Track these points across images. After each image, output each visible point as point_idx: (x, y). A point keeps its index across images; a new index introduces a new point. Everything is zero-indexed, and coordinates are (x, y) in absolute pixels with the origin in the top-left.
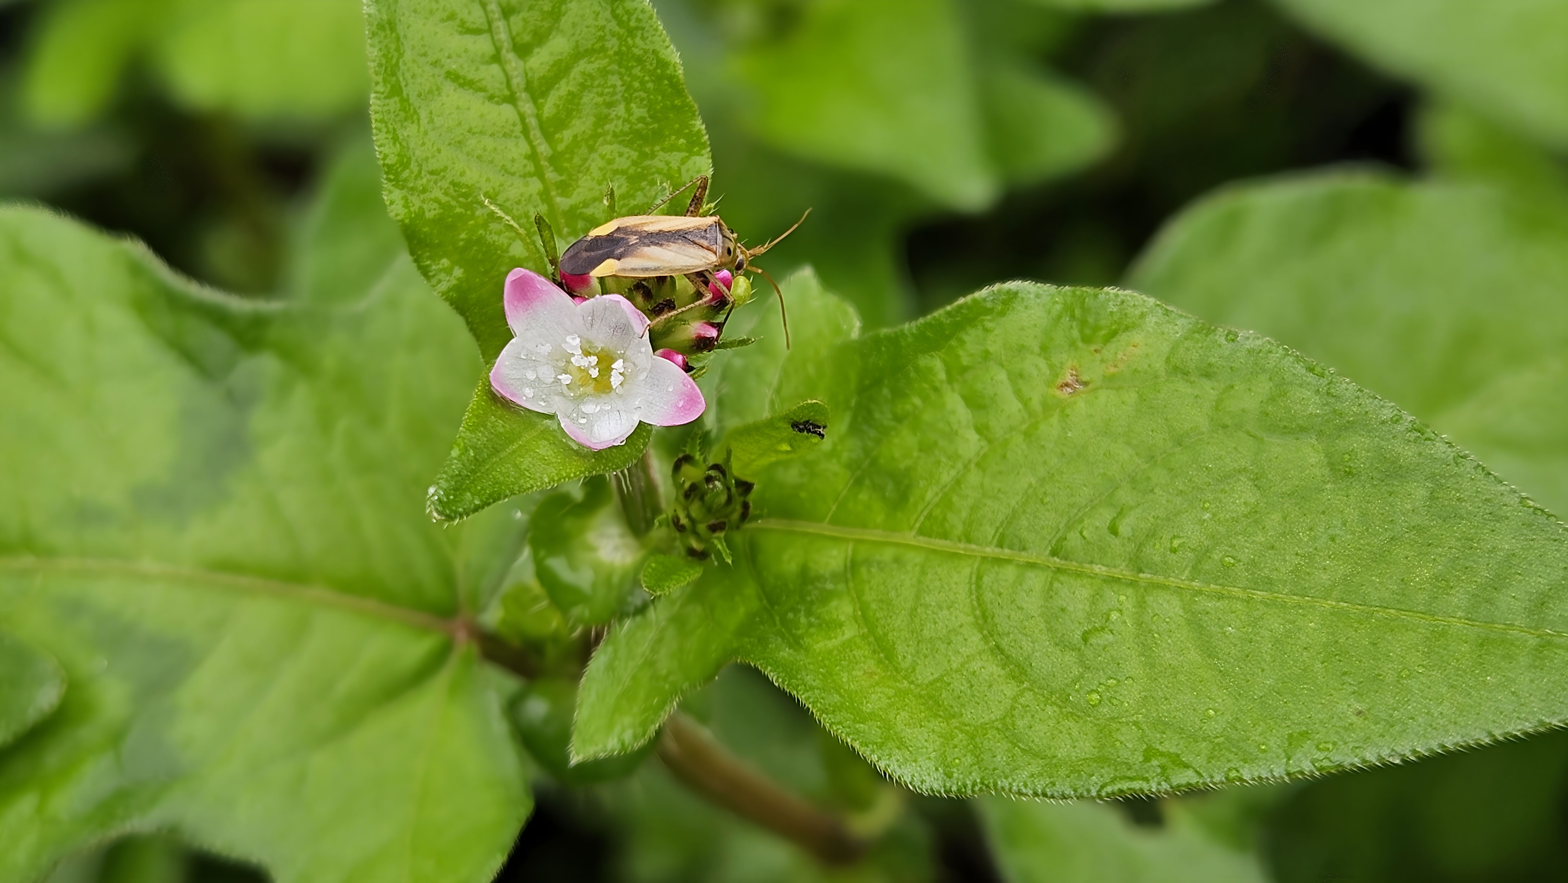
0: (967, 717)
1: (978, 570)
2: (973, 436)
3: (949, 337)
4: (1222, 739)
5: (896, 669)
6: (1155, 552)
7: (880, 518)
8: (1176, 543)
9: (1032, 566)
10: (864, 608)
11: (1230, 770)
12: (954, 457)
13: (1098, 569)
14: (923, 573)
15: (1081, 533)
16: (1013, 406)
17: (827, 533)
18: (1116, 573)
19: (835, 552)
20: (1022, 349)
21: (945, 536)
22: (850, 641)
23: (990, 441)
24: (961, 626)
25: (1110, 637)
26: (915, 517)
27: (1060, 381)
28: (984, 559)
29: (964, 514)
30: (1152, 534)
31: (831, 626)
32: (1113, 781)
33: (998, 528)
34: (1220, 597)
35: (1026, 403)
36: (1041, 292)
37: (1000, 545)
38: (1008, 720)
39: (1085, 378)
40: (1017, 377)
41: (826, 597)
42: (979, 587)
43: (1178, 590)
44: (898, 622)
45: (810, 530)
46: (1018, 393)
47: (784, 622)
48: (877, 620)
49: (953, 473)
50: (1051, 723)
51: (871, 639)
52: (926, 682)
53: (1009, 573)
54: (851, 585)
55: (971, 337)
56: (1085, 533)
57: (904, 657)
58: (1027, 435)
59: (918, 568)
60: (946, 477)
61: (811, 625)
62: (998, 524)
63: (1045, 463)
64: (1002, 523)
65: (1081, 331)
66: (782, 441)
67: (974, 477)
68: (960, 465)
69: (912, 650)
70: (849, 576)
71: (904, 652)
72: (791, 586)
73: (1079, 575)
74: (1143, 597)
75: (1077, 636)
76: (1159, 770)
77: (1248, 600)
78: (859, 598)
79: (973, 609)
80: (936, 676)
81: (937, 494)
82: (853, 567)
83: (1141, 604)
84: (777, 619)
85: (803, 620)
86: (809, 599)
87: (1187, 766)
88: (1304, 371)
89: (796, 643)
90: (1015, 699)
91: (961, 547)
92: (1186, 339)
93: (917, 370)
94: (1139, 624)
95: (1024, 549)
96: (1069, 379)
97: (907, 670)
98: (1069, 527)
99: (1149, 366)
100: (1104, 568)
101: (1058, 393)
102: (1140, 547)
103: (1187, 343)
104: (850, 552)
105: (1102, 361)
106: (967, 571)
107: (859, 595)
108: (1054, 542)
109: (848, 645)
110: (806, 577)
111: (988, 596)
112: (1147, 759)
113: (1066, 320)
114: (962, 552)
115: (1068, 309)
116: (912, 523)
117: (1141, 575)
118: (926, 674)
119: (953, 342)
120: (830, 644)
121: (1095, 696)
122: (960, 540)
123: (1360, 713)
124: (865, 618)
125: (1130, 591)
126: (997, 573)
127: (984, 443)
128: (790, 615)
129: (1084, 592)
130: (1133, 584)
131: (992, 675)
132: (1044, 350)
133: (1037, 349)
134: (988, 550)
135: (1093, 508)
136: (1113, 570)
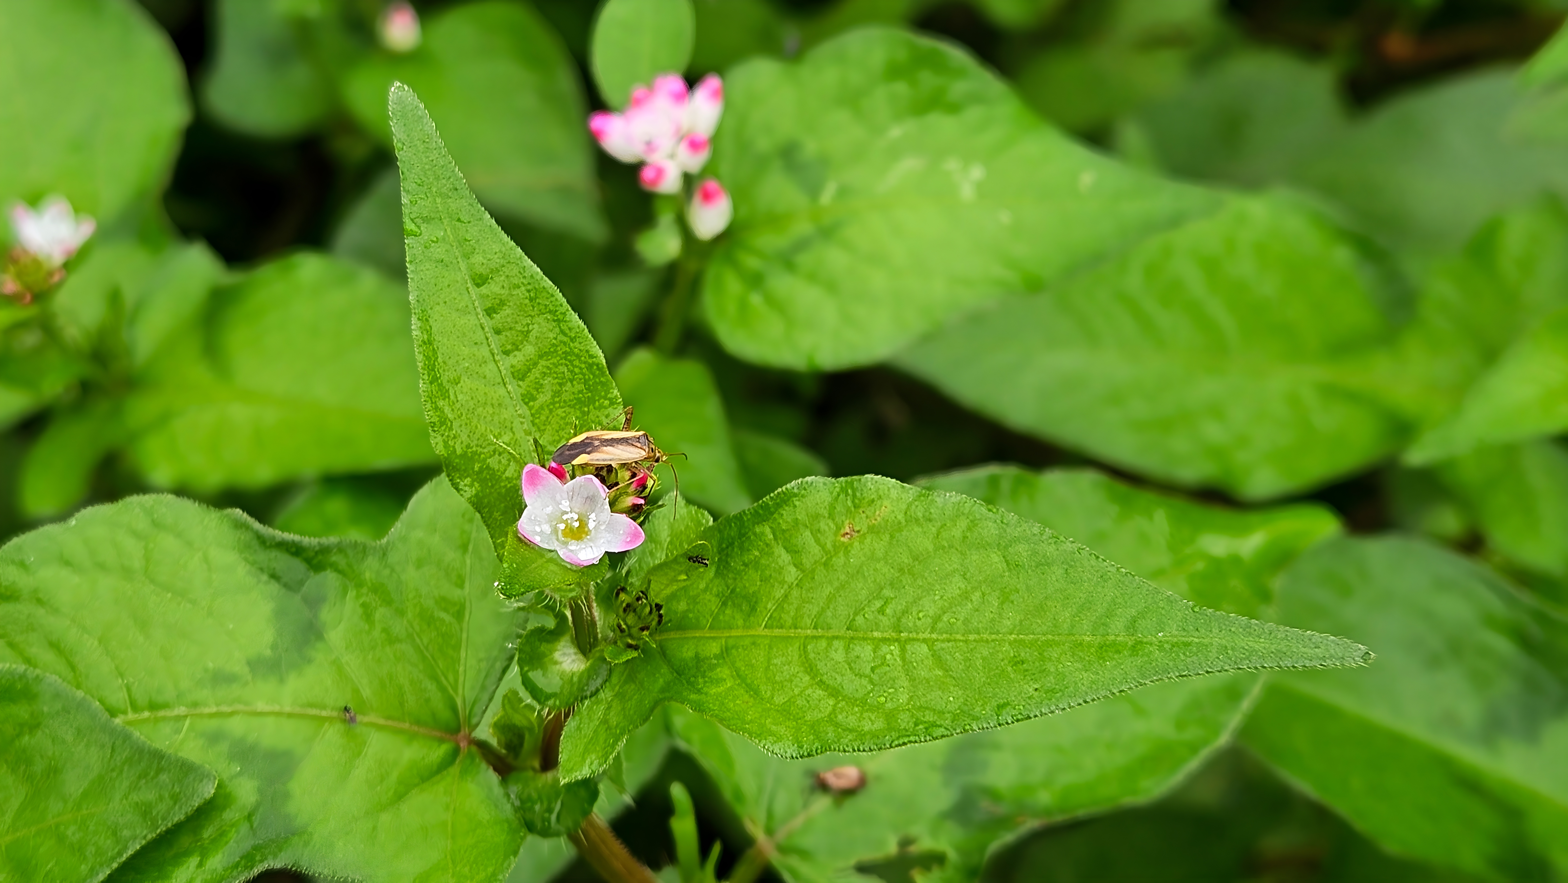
0: (808, 718)
1: (804, 643)
2: (793, 570)
3: (772, 514)
4: (958, 711)
5: (762, 699)
6: (909, 621)
7: (740, 622)
8: (921, 615)
9: (837, 638)
10: (737, 671)
11: (965, 725)
12: (782, 583)
13: (876, 634)
14: (770, 647)
15: (864, 615)
16: (815, 550)
17: (708, 635)
18: (886, 635)
19: (714, 644)
20: (817, 517)
21: (782, 627)
22: (731, 687)
23: (803, 571)
24: (798, 672)
25: (888, 668)
26: (762, 618)
27: (842, 532)
28: (806, 637)
29: (792, 614)
30: (905, 612)
31: (719, 681)
32: (898, 738)
33: (813, 620)
34: (949, 641)
35: (823, 547)
36: (827, 482)
37: (815, 628)
38: (832, 716)
39: (857, 529)
40: (816, 533)
41: (712, 668)
42: (805, 651)
43: (924, 641)
44: (759, 675)
45: (697, 635)
46: (817, 541)
47: (688, 682)
48: (746, 675)
49: (782, 591)
50: (858, 715)
51: (744, 685)
52: (781, 703)
53: (823, 643)
54: (727, 660)
55: (786, 513)
56: (866, 616)
57: (766, 692)
58: (825, 564)
59: (767, 647)
60: (779, 593)
61: (705, 682)
62: (813, 617)
63: (838, 579)
64: (815, 616)
65: (853, 502)
66: (680, 573)
67: (795, 593)
68: (786, 586)
69: (770, 688)
70: (725, 655)
71: (765, 690)
72: (691, 665)
73: (864, 639)
74: (904, 646)
75: (868, 671)
76: (924, 730)
77: (966, 641)
78: (733, 665)
79: (803, 663)
80: (785, 700)
81: (774, 604)
82: (726, 652)
83: (903, 650)
84: (684, 682)
85: (701, 680)
86: (702, 669)
87: (940, 726)
88: (987, 512)
89: (699, 692)
90: (835, 705)
91: (792, 633)
92: (916, 501)
93: (755, 534)
94: (903, 659)
95: (830, 628)
96: (848, 531)
97: (768, 698)
98: (856, 614)
99: (896, 517)
100: (880, 633)
101: (842, 539)
102: (899, 620)
103: (916, 503)
104: (723, 643)
105: (867, 517)
106: (797, 645)
107: (733, 664)
108: (848, 623)
109: (731, 688)
110: (698, 659)
111: (812, 656)
112: (916, 725)
113: (842, 496)
114: (792, 635)
115: (844, 490)
116: (760, 622)
117: (902, 634)
118: (779, 699)
119: (776, 515)
120: (721, 689)
121: (883, 699)
122: (790, 628)
123: (1036, 690)
124: (738, 675)
125: (896, 644)
126: (816, 644)
127: (799, 572)
128: (692, 679)
129: (869, 648)
130: (897, 640)
131: (820, 695)
132: (831, 516)
133: (827, 515)
134: (809, 631)
135: (869, 601)
136: (885, 634)
